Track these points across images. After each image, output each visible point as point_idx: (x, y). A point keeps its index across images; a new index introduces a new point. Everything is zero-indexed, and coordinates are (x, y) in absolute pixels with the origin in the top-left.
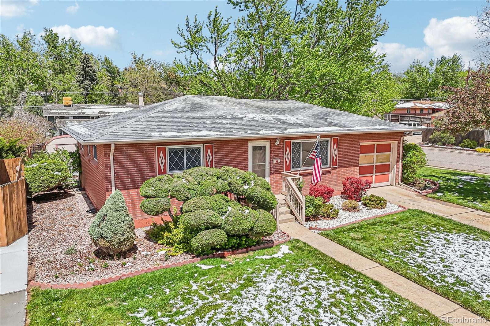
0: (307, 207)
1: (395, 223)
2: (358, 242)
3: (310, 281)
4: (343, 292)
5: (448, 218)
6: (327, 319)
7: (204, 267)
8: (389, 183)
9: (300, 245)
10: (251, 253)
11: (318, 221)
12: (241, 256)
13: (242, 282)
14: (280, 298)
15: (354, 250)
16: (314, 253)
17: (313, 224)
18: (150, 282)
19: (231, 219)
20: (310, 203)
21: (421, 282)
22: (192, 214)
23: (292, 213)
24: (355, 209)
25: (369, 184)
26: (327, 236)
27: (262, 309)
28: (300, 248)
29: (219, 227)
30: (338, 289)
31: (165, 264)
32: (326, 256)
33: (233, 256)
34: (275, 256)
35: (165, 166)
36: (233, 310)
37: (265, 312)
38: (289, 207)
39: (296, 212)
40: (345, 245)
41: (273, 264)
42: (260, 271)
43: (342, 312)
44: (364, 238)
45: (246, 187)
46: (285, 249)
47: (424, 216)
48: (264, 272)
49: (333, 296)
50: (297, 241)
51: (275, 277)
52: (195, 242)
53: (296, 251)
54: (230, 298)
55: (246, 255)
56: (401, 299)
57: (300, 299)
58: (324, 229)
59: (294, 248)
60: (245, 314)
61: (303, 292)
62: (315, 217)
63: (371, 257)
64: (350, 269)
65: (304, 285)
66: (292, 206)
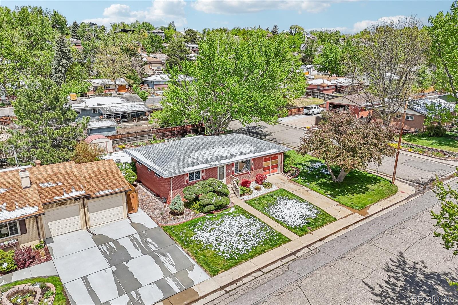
0: (240, 191)
1: (272, 196)
2: (257, 205)
3: (240, 220)
4: (249, 222)
5: (292, 193)
6: (244, 229)
7: (208, 217)
8: (277, 172)
9: (238, 207)
10: (222, 211)
11: (245, 196)
12: (219, 212)
13: (221, 221)
14: (232, 225)
15: (255, 208)
16: (242, 210)
17: (242, 198)
18: (194, 222)
19: (216, 202)
20: (242, 190)
21: (272, 218)
22: (203, 201)
23: (235, 193)
24: (259, 189)
25: (266, 177)
26: (247, 203)
27: (227, 228)
28: (238, 209)
29: (212, 204)
30: (248, 221)
31: (195, 217)
32: (246, 211)
33: (216, 213)
34: (230, 212)
35: (188, 180)
36: (220, 228)
37: (228, 229)
38: (233, 191)
39: (236, 193)
40: (253, 206)
41: (229, 214)
42: (225, 217)
43: (248, 227)
44: (259, 204)
45: (219, 188)
46: (233, 209)
47: (284, 192)
48: (227, 218)
49: (246, 224)
50: (237, 206)
51: (230, 219)
52: (205, 209)
53: (236, 209)
54: (218, 226)
55: (220, 212)
56: (264, 223)
57: (237, 225)
58: (246, 200)
59: (236, 208)
60: (223, 229)
61: (238, 223)
62: (244, 194)
63: (260, 210)
64: (253, 215)
65: (239, 221)
66: (235, 191)
